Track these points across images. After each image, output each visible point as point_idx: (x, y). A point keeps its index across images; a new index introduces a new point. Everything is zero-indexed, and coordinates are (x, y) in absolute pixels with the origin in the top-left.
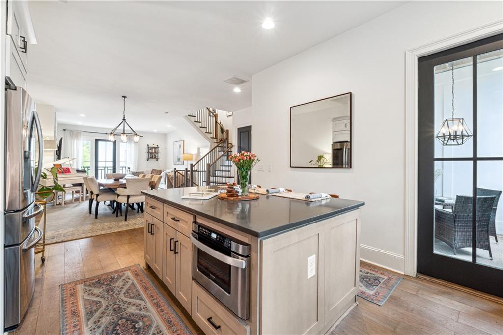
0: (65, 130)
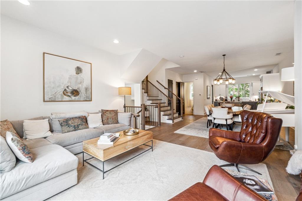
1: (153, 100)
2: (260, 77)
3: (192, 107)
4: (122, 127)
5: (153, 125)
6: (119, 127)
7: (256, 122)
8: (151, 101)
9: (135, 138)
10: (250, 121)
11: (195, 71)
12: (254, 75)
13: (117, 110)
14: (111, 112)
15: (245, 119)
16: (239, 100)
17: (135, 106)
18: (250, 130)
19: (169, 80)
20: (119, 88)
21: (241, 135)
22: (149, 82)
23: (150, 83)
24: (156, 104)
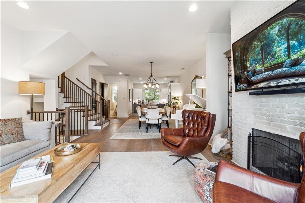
1: (73, 102)
2: (169, 85)
3: (115, 110)
4: (37, 145)
5: (77, 135)
6: (31, 146)
7: (195, 118)
8: (70, 103)
9: (80, 156)
10: (191, 118)
11: (121, 73)
12: (163, 82)
13: (21, 118)
14: (8, 123)
15: (186, 117)
16: (152, 103)
17: (45, 111)
18: (191, 126)
19: (92, 79)
20: (19, 82)
21: (185, 131)
22: (67, 78)
23: (69, 80)
24: (79, 107)
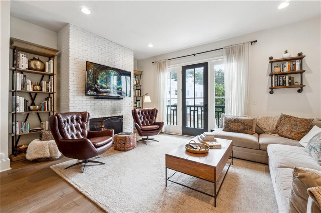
0: (153, 63)
